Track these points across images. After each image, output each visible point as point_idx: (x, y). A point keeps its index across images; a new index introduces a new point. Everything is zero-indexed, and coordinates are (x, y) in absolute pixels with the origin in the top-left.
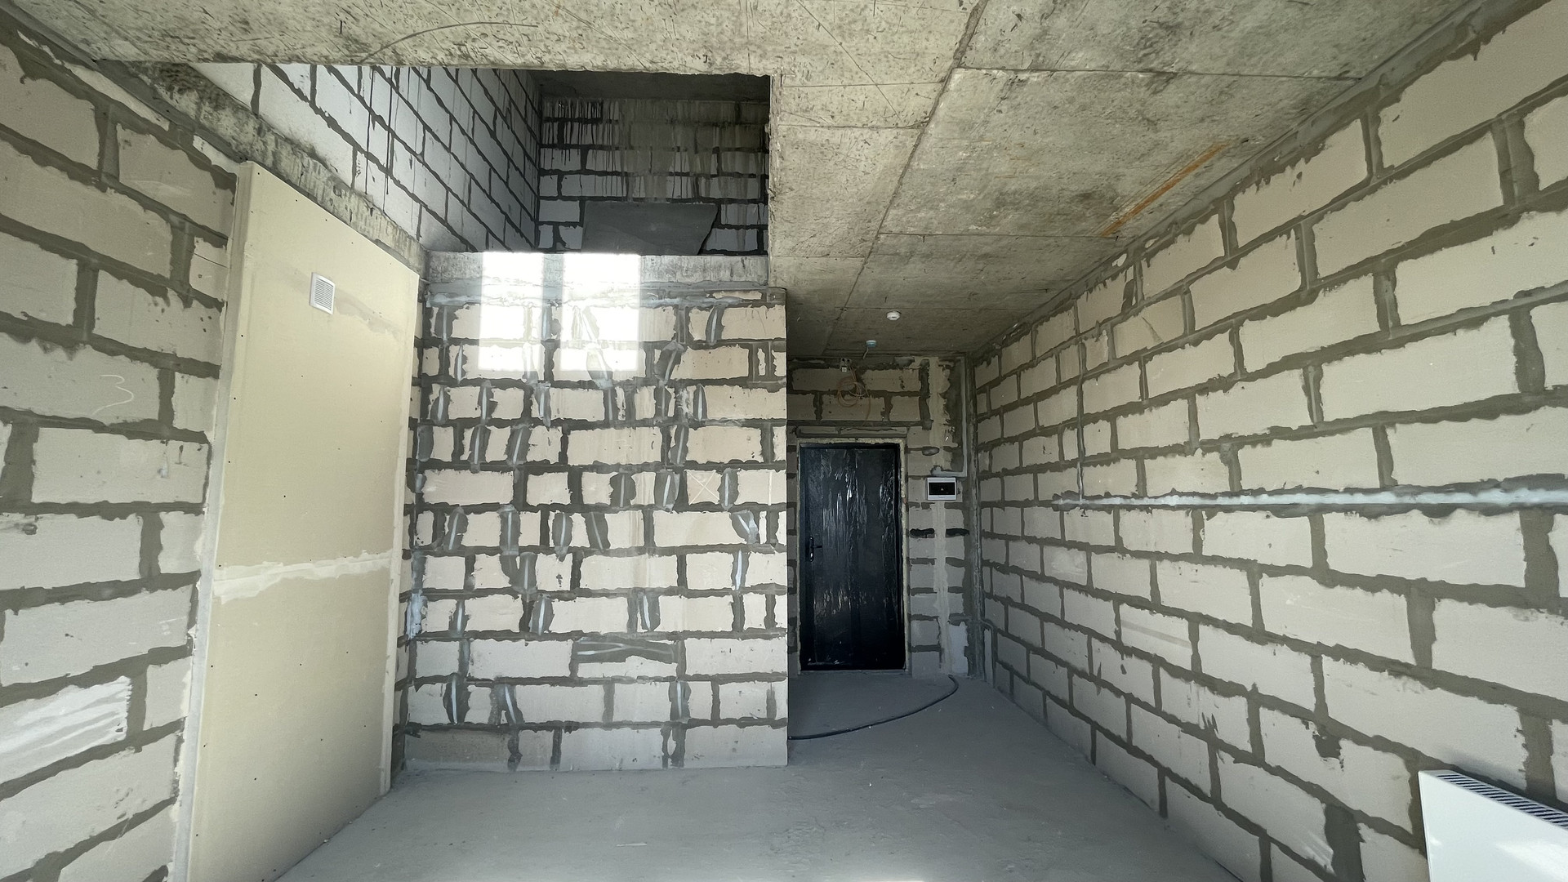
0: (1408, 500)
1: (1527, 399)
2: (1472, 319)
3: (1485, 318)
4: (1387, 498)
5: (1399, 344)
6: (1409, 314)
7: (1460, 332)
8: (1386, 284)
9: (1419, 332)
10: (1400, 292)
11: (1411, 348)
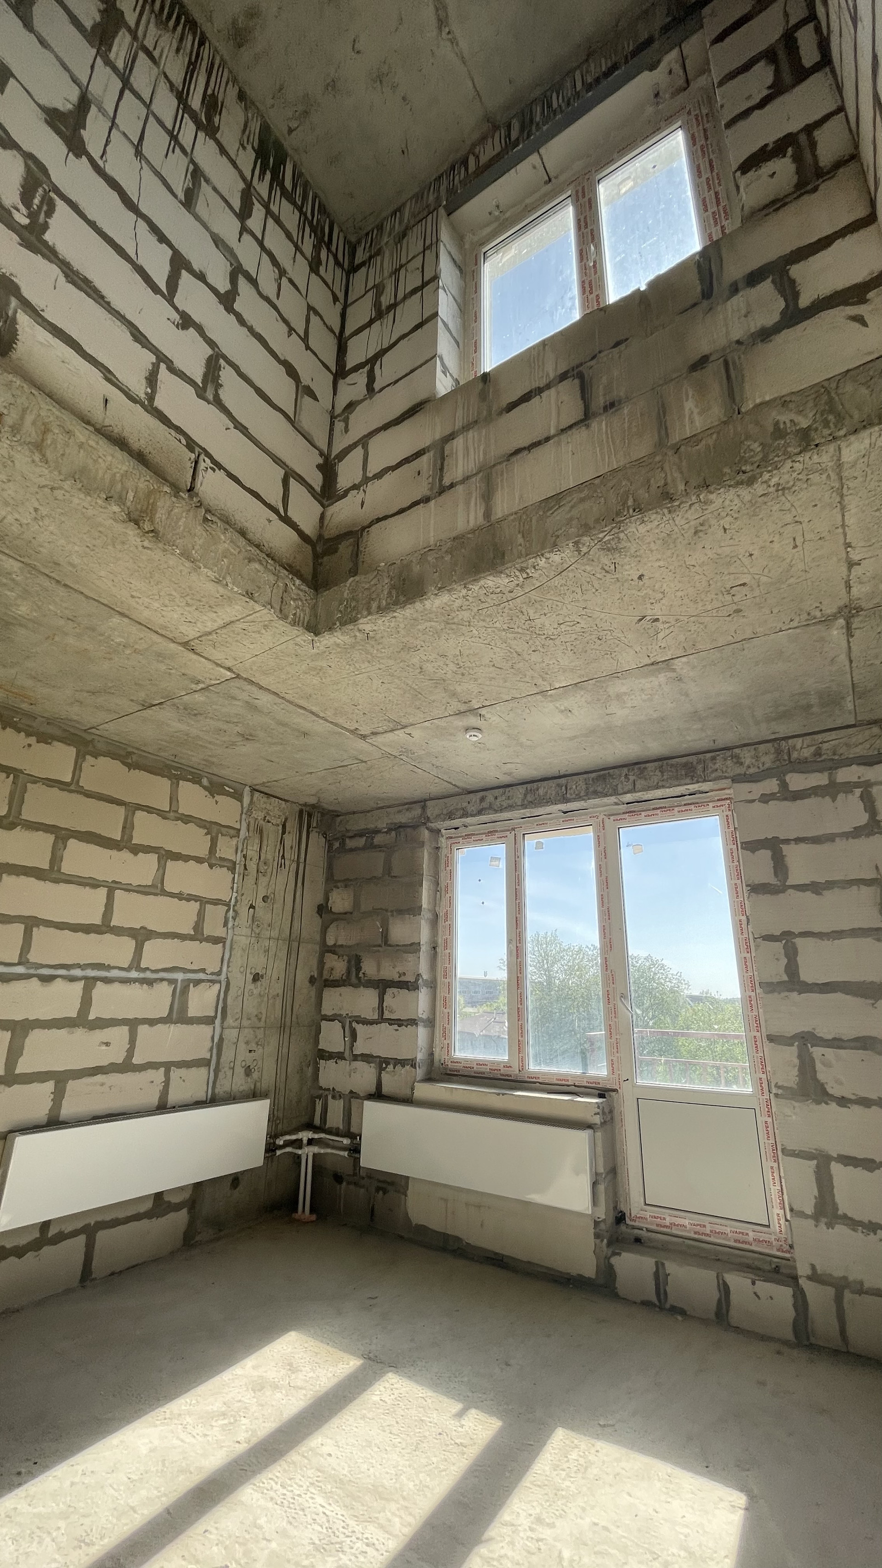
0: (32, 971)
1: (104, 929)
2: (94, 884)
3: (99, 886)
4: (20, 970)
5: (56, 881)
6: (67, 867)
7: (87, 888)
8: (60, 845)
9: (70, 880)
10: (66, 854)
11: (63, 886)
